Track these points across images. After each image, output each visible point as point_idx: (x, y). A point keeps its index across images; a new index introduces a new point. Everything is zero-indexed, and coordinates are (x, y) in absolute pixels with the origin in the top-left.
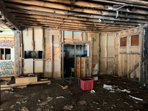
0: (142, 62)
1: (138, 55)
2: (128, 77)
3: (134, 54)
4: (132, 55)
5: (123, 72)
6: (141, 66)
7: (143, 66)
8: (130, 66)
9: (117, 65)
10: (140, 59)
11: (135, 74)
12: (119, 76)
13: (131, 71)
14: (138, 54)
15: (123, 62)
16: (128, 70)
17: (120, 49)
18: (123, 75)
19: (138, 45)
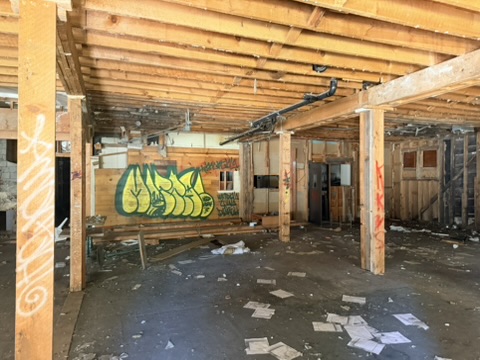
0: (443, 192)
2: (419, 218)
4: (425, 182)
5: (410, 210)
6: (441, 198)
7: (444, 199)
8: (422, 201)
9: (398, 200)
11: (432, 213)
13: (425, 209)
16: (420, 206)
17: (403, 172)
18: (411, 216)
19: (435, 165)
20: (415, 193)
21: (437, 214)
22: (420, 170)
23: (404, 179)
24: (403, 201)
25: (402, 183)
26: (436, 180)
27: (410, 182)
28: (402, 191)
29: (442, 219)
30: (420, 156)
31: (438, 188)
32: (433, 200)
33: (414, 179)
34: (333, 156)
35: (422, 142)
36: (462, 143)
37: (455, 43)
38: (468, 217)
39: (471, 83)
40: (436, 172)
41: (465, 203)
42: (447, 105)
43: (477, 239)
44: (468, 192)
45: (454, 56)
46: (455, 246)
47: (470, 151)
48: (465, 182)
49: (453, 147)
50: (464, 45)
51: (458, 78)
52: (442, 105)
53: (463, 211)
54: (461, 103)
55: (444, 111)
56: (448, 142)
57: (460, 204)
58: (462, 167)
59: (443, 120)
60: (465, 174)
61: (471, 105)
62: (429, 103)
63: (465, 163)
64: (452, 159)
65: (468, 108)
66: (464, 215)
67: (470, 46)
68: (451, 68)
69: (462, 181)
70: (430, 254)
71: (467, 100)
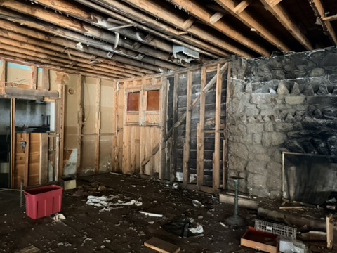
0: (165, 141)
1: (157, 129)
2: (141, 172)
3: (151, 126)
4: (147, 129)
5: (132, 163)
6: (163, 149)
7: (166, 149)
8: (144, 151)
9: (120, 149)
10: (161, 136)
11: (154, 167)
12: (124, 172)
13: (147, 161)
14: (158, 126)
15: (133, 142)
16: (142, 159)
17: (127, 116)
18: (133, 169)
19: (157, 109)
20: (138, 141)
21: (158, 168)
22: (143, 115)
24: (126, 150)
25: (126, 129)
27: (133, 128)
29: (163, 174)
30: (143, 98)
31: (160, 138)
32: (155, 151)
33: (136, 125)
36: (186, 82)
38: (189, 173)
40: (158, 117)
41: (186, 157)
44: (190, 143)
48: (188, 130)
49: (176, 86)
53: (185, 166)
56: (171, 79)
57: (182, 156)
58: (185, 111)
60: (188, 120)
63: (188, 106)
64: (175, 101)
66: (186, 171)
69: (185, 129)
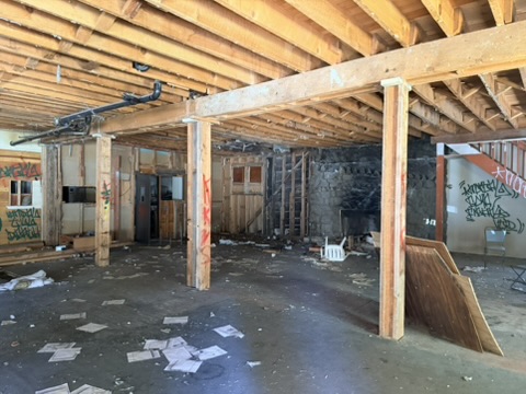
0: (266, 206)
2: (246, 231)
3: (254, 195)
4: (251, 197)
5: (239, 224)
6: (264, 212)
7: (267, 212)
11: (257, 226)
13: (253, 221)
15: (239, 208)
16: (247, 220)
17: (233, 187)
19: (260, 181)
20: (243, 207)
21: (261, 227)
22: (248, 185)
23: (234, 193)
24: (233, 214)
25: (232, 197)
26: (260, 194)
27: (239, 197)
28: (232, 205)
29: (265, 230)
30: (248, 171)
31: (262, 203)
32: (258, 213)
33: (242, 193)
34: (163, 167)
35: (249, 159)
36: (281, 161)
37: (270, 67)
38: (285, 228)
39: (283, 107)
40: (260, 187)
41: (282, 217)
42: (268, 125)
43: (290, 248)
44: (285, 206)
45: (270, 79)
46: (273, 255)
47: (287, 169)
48: (283, 197)
49: (274, 165)
50: (278, 70)
51: (273, 100)
52: (264, 124)
53: (281, 222)
54: (278, 124)
55: (265, 130)
56: (270, 160)
57: (278, 216)
58: (280, 183)
59: (265, 139)
60: (283, 190)
61: (286, 127)
62: (253, 121)
63: (283, 180)
64: (273, 175)
65: (285, 130)
66: (282, 227)
67: (283, 71)
68: (268, 90)
69: (281, 196)
70: (252, 264)
71: (283, 122)
